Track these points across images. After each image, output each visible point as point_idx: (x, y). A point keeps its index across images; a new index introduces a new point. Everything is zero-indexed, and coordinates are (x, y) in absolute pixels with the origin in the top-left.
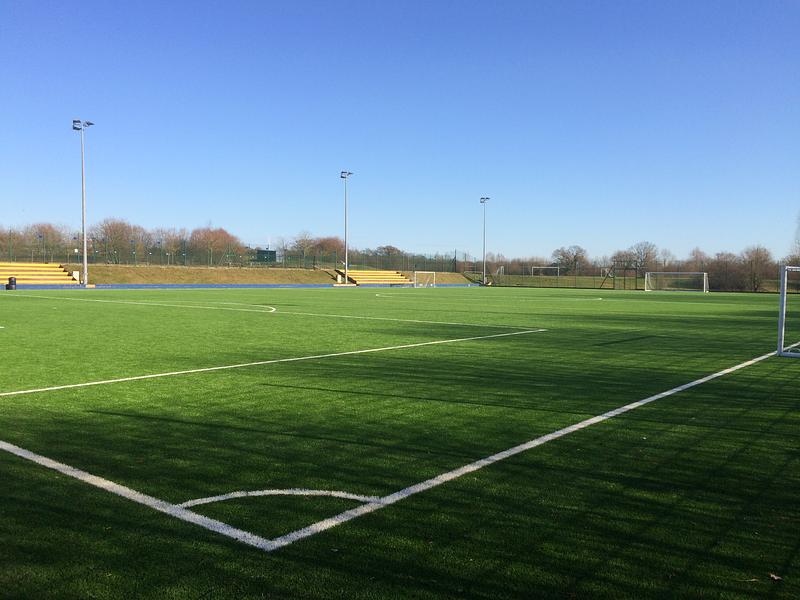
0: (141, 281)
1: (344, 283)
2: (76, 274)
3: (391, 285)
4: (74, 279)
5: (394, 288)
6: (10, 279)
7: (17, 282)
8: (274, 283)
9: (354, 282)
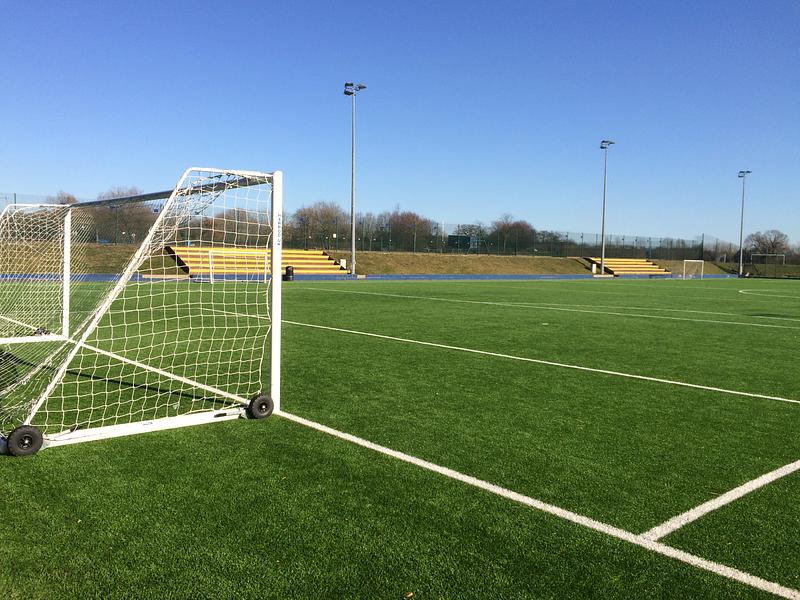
0: (405, 271)
1: (600, 273)
2: (343, 263)
3: (651, 276)
4: (342, 268)
5: (654, 279)
6: (287, 268)
7: (295, 271)
8: (530, 274)
9: (611, 272)
